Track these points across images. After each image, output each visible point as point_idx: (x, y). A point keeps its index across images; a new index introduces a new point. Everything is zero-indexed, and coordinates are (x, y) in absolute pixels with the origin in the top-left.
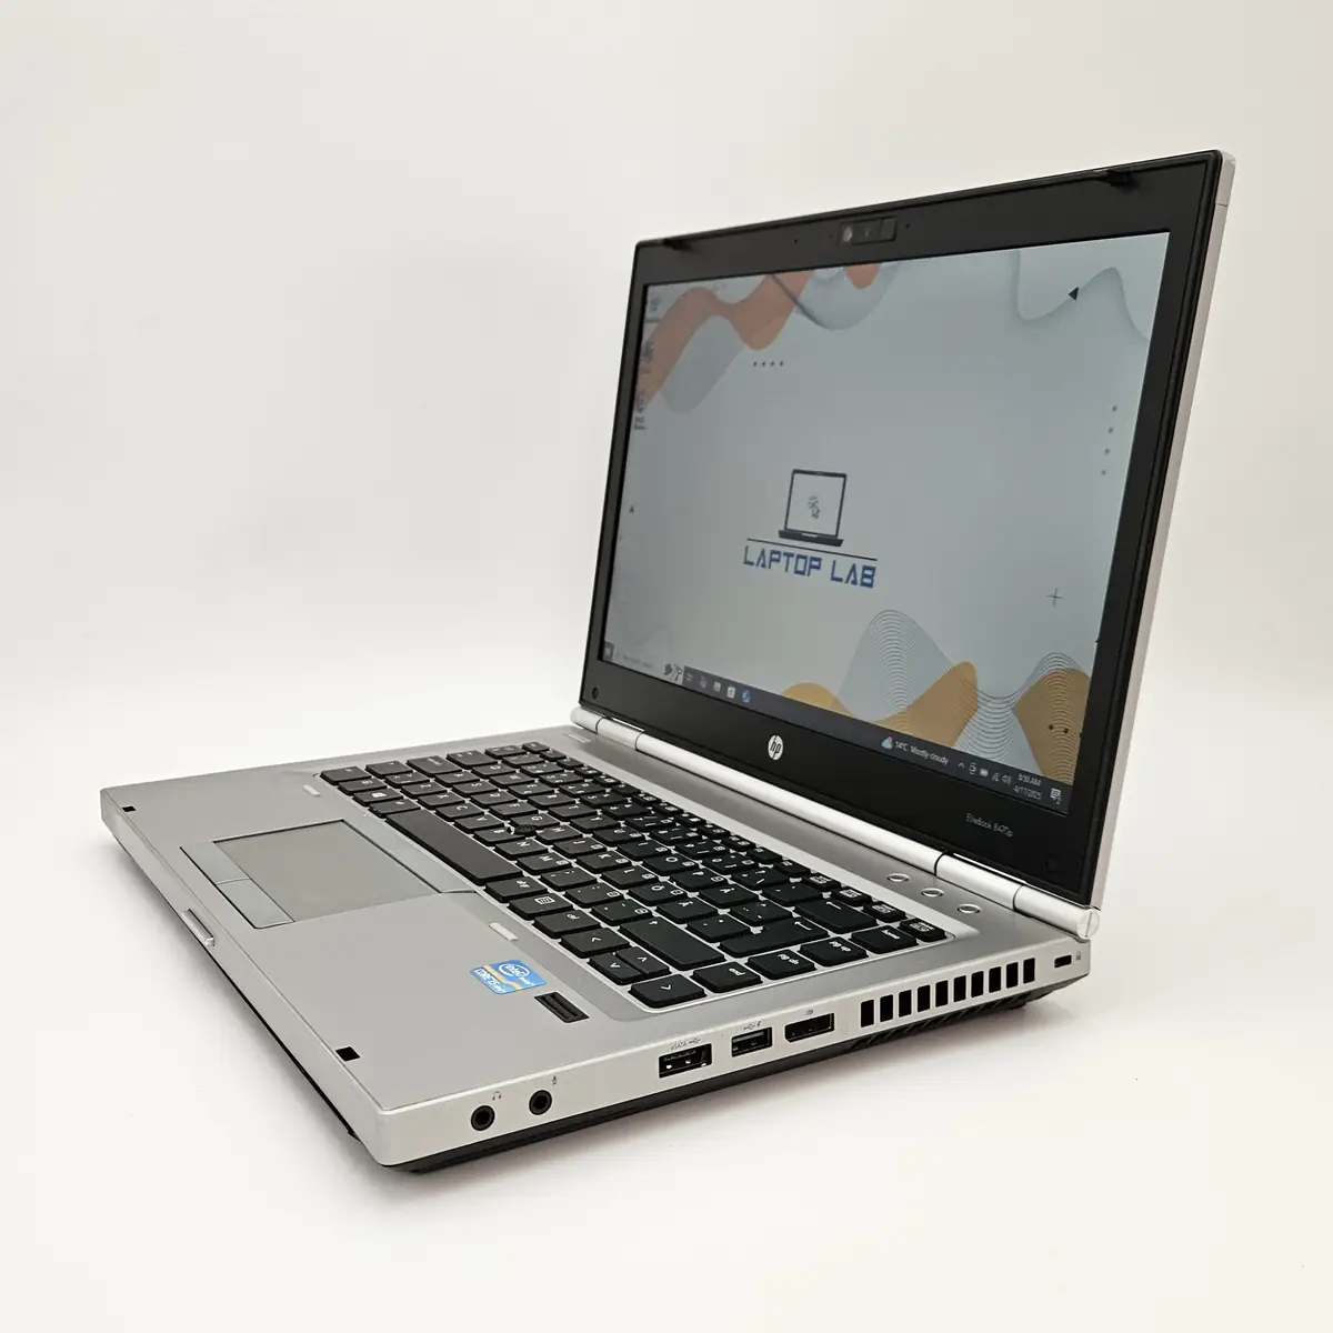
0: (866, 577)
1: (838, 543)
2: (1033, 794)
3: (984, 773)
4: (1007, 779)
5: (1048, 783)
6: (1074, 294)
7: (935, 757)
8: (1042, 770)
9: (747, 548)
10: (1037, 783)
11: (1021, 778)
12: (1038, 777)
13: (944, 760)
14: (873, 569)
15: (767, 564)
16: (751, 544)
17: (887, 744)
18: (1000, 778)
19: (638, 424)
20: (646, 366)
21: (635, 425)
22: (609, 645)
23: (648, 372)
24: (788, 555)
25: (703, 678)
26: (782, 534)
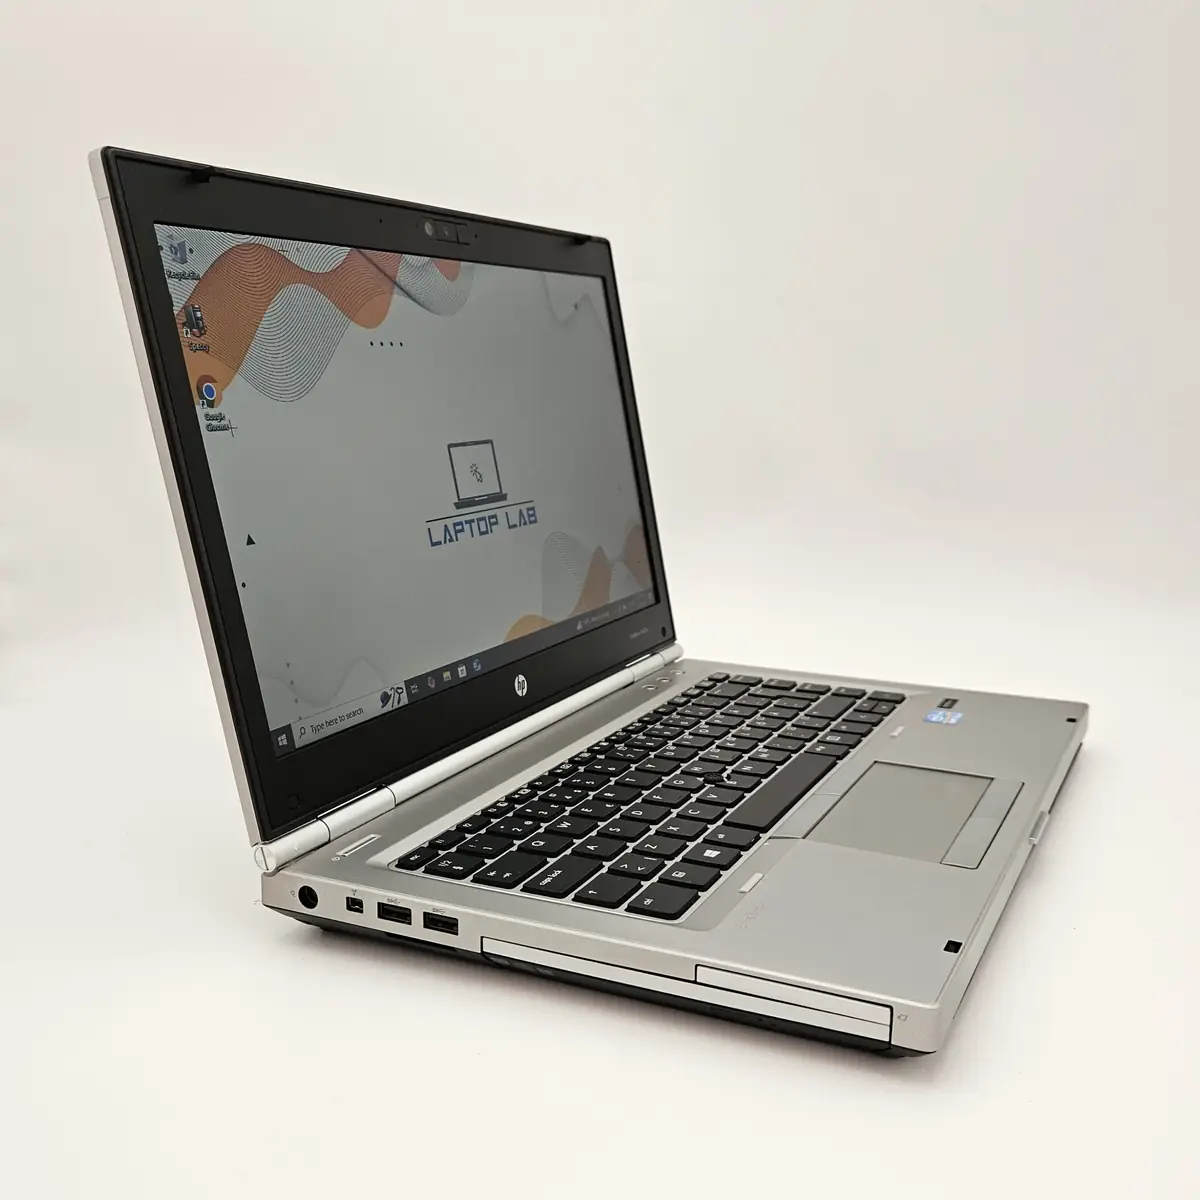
0: (532, 514)
2: (644, 603)
3: (624, 607)
4: (633, 603)
5: (646, 594)
6: (576, 307)
7: (603, 616)
8: (642, 588)
9: (429, 530)
10: (642, 596)
11: (637, 598)
12: (641, 593)
13: (607, 614)
14: (534, 509)
15: (453, 536)
16: (429, 525)
17: (580, 626)
18: (631, 605)
19: (214, 423)
20: (197, 341)
21: (208, 426)
22: (280, 732)
23: (205, 349)
24: (470, 522)
25: (429, 678)
26: (458, 506)
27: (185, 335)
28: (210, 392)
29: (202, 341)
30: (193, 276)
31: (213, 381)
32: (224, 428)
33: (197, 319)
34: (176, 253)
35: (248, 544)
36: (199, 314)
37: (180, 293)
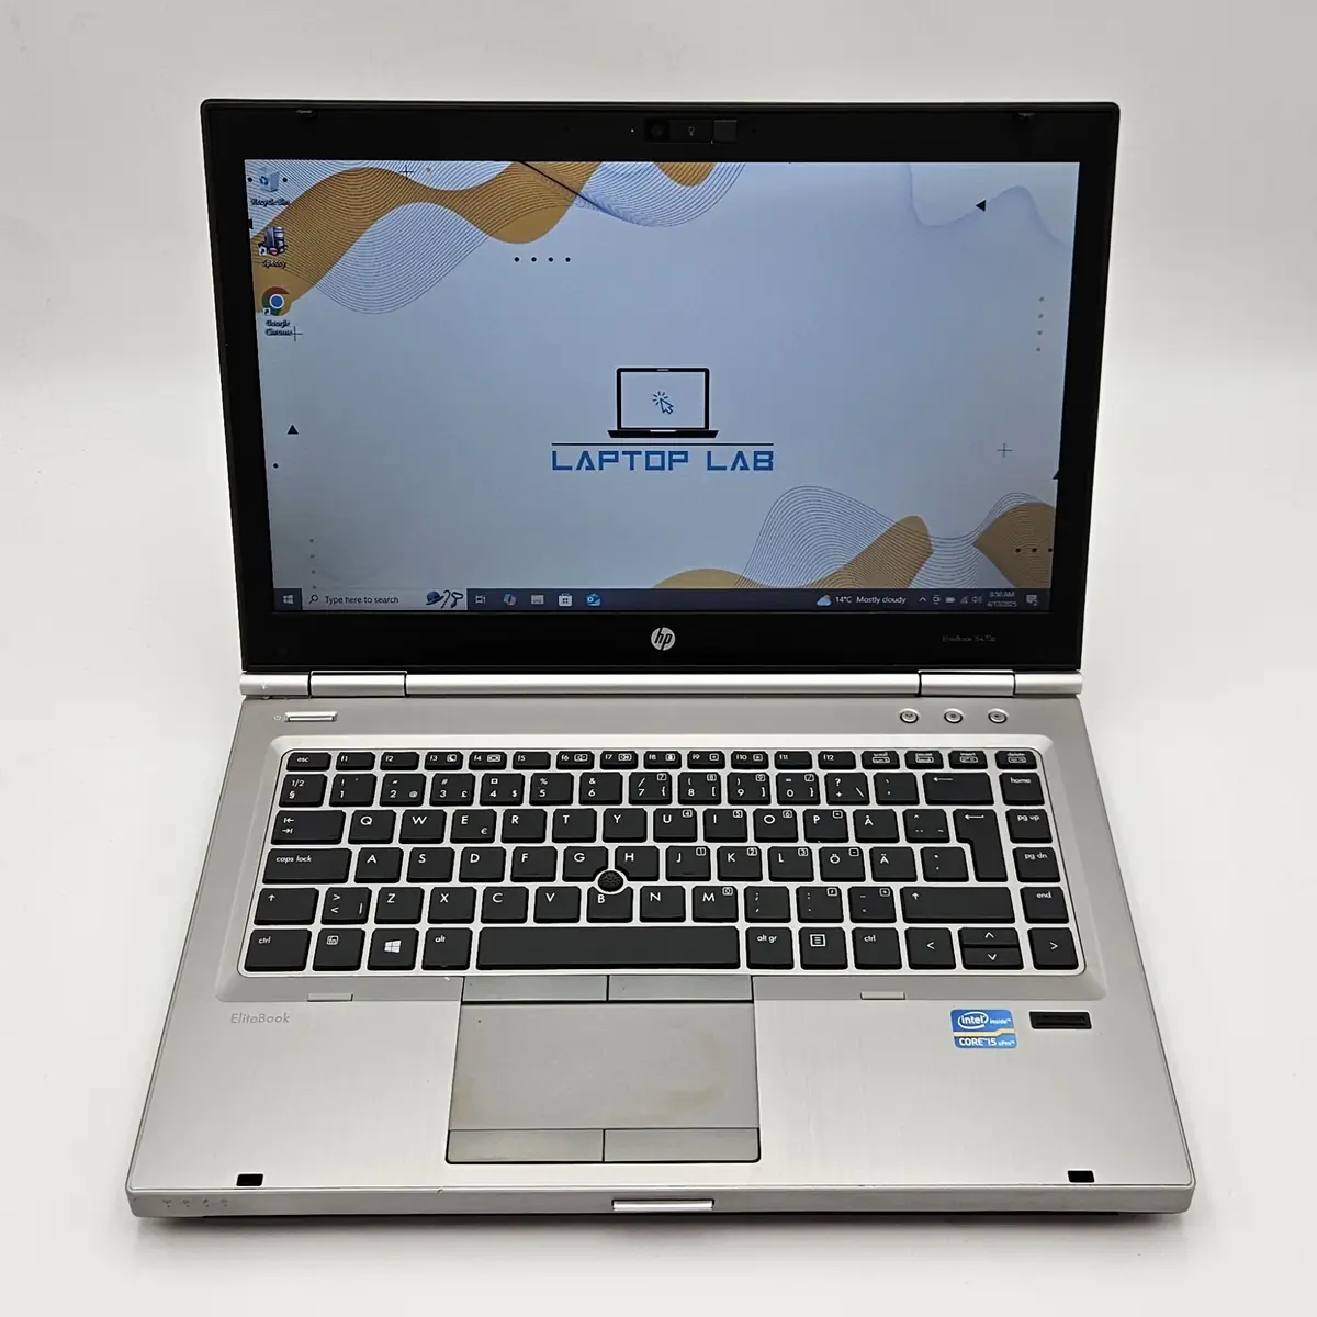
0: (764, 460)
1: (713, 434)
2: (1009, 604)
3: (950, 600)
4: (977, 600)
5: (1021, 593)
6: (982, 205)
7: (887, 600)
8: (1014, 585)
9: (554, 453)
10: (1009, 595)
11: (992, 595)
12: (1008, 590)
13: (901, 600)
14: (770, 454)
15: (596, 464)
16: (555, 448)
17: (824, 601)
18: (970, 600)
19: (275, 329)
20: (272, 259)
21: (267, 331)
22: (288, 591)
23: (282, 265)
24: (632, 454)
25: (508, 595)
26: (613, 434)
27: (259, 254)
28: (277, 302)
29: (279, 258)
30: (283, 202)
31: (282, 291)
32: (287, 334)
33: (277, 239)
34: (267, 183)
35: (290, 432)
36: (281, 235)
37: (261, 219)
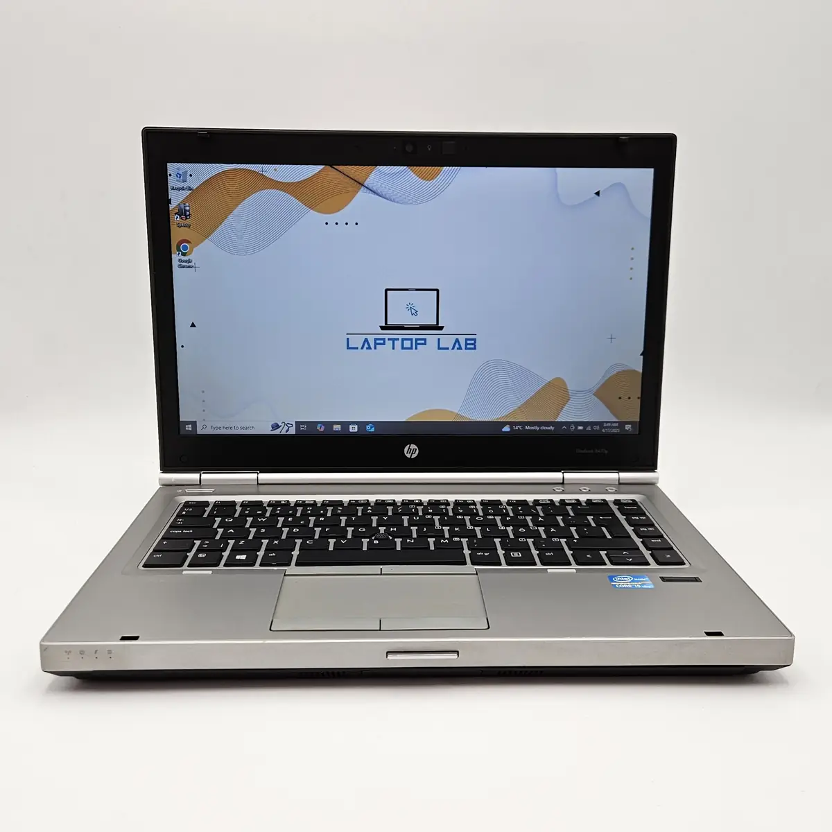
0: (471, 344)
2: (615, 431)
3: (580, 428)
4: (596, 428)
5: (622, 424)
6: (598, 193)
7: (543, 428)
8: (618, 419)
9: (348, 339)
10: (615, 425)
11: (605, 425)
12: (614, 422)
13: (552, 428)
14: (475, 340)
15: (372, 346)
17: (506, 429)
18: (592, 428)
19: (184, 264)
21: (179, 265)
22: (189, 423)
23: (187, 226)
24: (393, 340)
25: (320, 425)
26: (382, 328)
27: (175, 219)
28: (185, 248)
29: (186, 222)
30: (189, 189)
31: (188, 242)
32: (190, 267)
33: (186, 211)
34: (180, 177)
35: (191, 326)
36: (188, 208)
37: (176, 199)
